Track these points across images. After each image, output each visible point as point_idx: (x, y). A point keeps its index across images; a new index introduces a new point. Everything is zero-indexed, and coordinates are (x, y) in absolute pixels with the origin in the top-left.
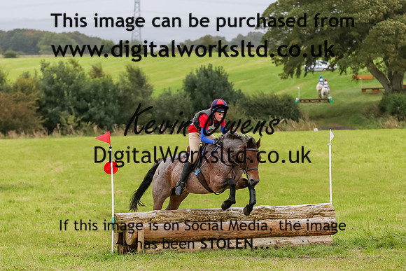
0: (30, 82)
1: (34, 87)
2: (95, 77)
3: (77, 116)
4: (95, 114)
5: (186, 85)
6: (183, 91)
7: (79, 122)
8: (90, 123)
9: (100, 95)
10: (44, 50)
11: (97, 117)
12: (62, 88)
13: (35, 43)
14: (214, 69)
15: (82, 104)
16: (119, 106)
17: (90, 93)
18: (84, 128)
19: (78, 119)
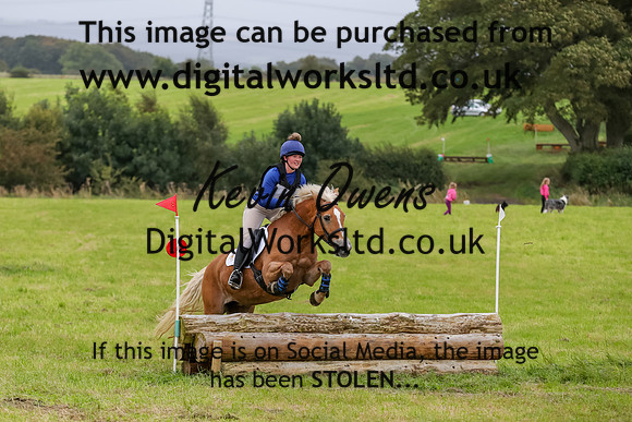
0: (48, 114)
1: (54, 122)
2: (145, 111)
3: (115, 168)
4: (142, 165)
5: (278, 129)
6: (273, 136)
7: (118, 177)
8: (134, 178)
9: (151, 138)
10: (69, 68)
11: (145, 170)
12: (95, 125)
13: (56, 57)
14: (320, 106)
15: (123, 150)
16: (178, 156)
17: (136, 135)
18: (126, 186)
19: (118, 173)
